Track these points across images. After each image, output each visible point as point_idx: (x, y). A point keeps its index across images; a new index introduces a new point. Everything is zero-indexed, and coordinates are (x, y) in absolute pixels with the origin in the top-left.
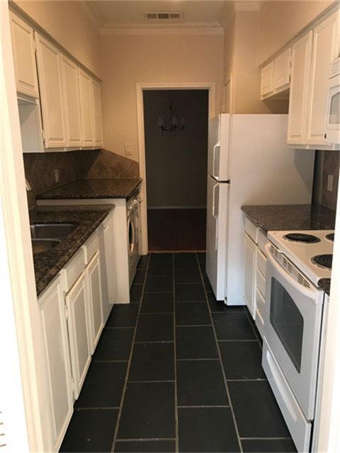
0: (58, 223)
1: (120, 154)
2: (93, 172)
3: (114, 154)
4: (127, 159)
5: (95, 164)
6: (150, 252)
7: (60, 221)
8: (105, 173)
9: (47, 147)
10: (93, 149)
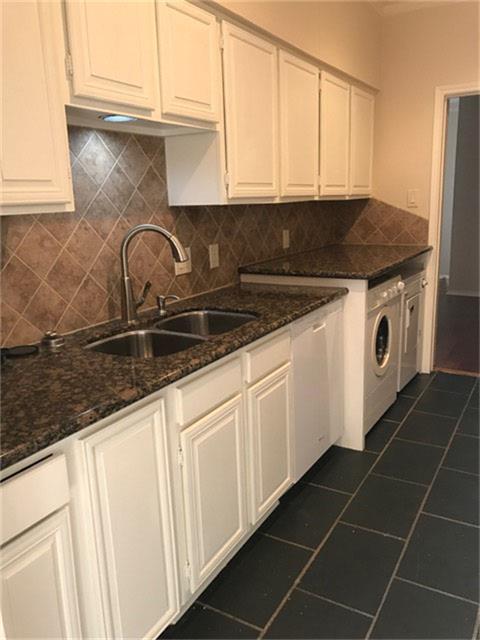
0: (237, 311)
1: (398, 207)
2: (355, 235)
3: (388, 207)
4: (409, 213)
5: (357, 221)
6: (437, 369)
7: (240, 309)
8: (371, 235)
9: (230, 196)
10: (347, 198)
